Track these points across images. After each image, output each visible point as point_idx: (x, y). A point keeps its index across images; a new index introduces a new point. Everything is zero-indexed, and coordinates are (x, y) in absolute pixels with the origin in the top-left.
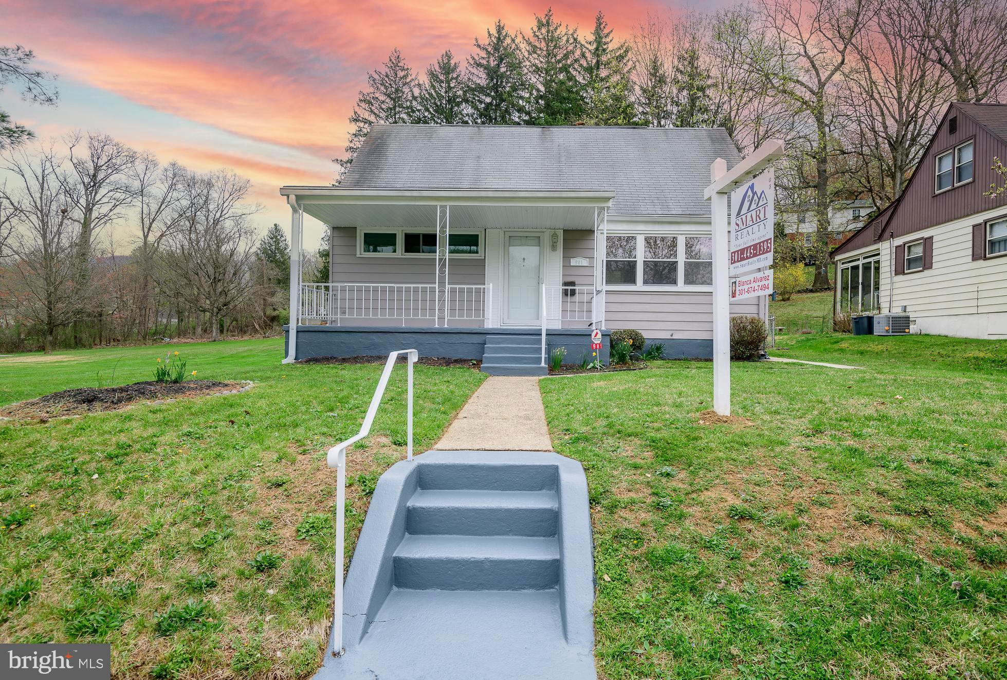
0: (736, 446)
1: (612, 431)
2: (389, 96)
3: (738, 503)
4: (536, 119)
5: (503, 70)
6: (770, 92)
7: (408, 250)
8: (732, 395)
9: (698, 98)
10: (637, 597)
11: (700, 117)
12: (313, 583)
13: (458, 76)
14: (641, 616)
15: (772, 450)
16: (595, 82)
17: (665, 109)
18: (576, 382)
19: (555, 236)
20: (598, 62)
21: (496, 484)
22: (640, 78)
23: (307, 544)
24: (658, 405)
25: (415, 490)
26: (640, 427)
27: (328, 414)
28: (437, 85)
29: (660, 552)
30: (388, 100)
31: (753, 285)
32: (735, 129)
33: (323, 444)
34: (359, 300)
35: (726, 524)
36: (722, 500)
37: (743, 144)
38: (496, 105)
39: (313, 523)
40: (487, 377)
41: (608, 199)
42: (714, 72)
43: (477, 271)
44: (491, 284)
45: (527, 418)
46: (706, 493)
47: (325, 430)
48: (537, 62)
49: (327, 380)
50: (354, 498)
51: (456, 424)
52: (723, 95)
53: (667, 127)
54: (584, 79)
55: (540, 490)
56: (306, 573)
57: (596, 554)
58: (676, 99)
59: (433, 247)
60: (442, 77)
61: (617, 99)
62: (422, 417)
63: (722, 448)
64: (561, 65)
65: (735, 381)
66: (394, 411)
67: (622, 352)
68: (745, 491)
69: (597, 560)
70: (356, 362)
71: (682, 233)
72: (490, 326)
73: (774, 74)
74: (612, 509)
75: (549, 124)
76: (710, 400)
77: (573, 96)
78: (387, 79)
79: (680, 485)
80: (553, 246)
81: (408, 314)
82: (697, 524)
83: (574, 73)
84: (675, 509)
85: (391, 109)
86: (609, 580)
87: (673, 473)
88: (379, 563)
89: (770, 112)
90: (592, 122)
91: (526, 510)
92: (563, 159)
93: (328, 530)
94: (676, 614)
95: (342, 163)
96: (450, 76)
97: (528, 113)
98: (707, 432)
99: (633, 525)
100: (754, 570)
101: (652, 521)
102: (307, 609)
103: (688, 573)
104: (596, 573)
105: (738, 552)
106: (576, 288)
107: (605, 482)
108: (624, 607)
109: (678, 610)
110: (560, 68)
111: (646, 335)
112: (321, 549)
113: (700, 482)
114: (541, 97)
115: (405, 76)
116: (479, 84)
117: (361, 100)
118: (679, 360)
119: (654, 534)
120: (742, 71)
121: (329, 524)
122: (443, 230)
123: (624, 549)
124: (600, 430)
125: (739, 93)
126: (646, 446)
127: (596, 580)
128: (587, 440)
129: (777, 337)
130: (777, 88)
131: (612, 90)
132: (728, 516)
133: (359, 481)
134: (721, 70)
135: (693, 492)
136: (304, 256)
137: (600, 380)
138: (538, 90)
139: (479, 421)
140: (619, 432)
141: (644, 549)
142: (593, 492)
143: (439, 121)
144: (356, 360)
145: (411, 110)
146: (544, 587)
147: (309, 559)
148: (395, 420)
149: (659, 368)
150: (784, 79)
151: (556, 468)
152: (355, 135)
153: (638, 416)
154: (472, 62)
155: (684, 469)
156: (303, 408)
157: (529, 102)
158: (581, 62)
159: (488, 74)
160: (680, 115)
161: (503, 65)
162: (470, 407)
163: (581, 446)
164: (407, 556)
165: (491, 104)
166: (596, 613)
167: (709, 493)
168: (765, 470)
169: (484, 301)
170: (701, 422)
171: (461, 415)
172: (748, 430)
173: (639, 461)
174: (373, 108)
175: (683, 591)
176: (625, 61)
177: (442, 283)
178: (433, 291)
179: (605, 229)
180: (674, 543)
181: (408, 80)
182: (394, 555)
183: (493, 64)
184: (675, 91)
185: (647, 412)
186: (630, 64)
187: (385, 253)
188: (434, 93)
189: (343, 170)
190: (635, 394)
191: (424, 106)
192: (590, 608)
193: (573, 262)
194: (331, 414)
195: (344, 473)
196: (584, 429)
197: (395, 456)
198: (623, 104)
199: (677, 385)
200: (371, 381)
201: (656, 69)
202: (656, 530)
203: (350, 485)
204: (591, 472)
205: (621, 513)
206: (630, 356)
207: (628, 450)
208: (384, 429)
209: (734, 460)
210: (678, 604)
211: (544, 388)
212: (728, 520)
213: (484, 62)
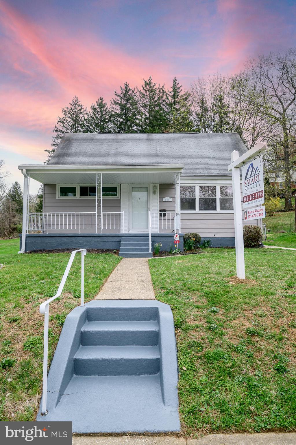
0: (249, 296)
1: (185, 288)
2: (72, 119)
3: (251, 326)
4: (145, 129)
5: (128, 106)
6: (260, 114)
7: (82, 195)
8: (246, 267)
9: (224, 118)
10: (201, 379)
11: (226, 127)
12: (31, 375)
13: (106, 109)
14: (202, 389)
15: (267, 298)
16: (173, 111)
17: (208, 123)
18: (167, 261)
19: (155, 187)
20: (174, 101)
21: (126, 318)
22: (195, 109)
23: (29, 353)
24: (208, 273)
25: (85, 321)
26: (199, 286)
27: (41, 281)
28: (96, 113)
29: (212, 354)
30: (72, 121)
31: (255, 213)
32: (243, 132)
33: (38, 298)
34: (58, 220)
35: (245, 338)
36: (243, 325)
37: (247, 140)
38: (125, 123)
39: (32, 341)
40: (122, 259)
41: (181, 169)
42: (231, 105)
43: (117, 205)
44: (124, 212)
45: (142, 281)
46: (234, 321)
47: (39, 290)
48: (145, 102)
49: (41, 262)
50: (54, 327)
51: (106, 285)
52: (236, 116)
53: (209, 132)
54: (168, 109)
55: (149, 320)
56: (28, 369)
57: (178, 355)
58: (213, 118)
59: (94, 193)
60: (98, 110)
61: (184, 119)
62: (89, 282)
63: (242, 297)
64: (156, 103)
65: (247, 259)
66: (74, 279)
67: (190, 245)
68: (254, 320)
69: (179, 358)
70: (56, 252)
71: (218, 184)
72: (123, 233)
73: (261, 105)
74: (186, 330)
75: (151, 132)
76: (234, 270)
77: (162, 118)
78: (71, 111)
79: (221, 317)
80: (154, 192)
81: (82, 227)
82: (230, 338)
83: (163, 107)
84: (219, 330)
85: (73, 125)
86: (186, 369)
87: (217, 310)
88: (66, 362)
89: (260, 124)
90: (172, 130)
91: (142, 332)
92: (158, 149)
93: (40, 345)
94: (221, 388)
95: (49, 152)
96: (103, 109)
97: (141, 126)
98: (233, 288)
99: (197, 339)
100: (261, 363)
101: (207, 337)
102: (28, 389)
103: (227, 365)
104: (179, 366)
105: (252, 353)
106: (166, 213)
107: (182, 316)
108: (194, 385)
109: (222, 386)
110: (156, 105)
111: (201, 235)
112: (36, 355)
113: (231, 315)
114: (147, 119)
115: (80, 109)
116: (117, 113)
117: (59, 121)
118: (219, 248)
119: (208, 344)
120: (245, 104)
121: (40, 341)
122: (99, 186)
123: (193, 352)
124: (179, 288)
125: (244, 115)
126: (203, 296)
127: (179, 370)
128: (173, 293)
129: (267, 235)
130: (263, 112)
131: (182, 115)
132: (246, 334)
133: (56, 318)
134: (235, 104)
135: (227, 321)
136: (30, 197)
137: (179, 259)
138: (146, 115)
139: (118, 283)
140: (189, 289)
141: (203, 352)
142: (176, 321)
143: (97, 131)
144: (56, 251)
145: (83, 126)
146: (152, 373)
147: (30, 361)
148: (75, 284)
149: (209, 252)
150: (266, 108)
151: (157, 309)
152: (56, 138)
153: (198, 279)
154: (113, 102)
155: (222, 308)
156: (28, 279)
157: (141, 121)
158: (166, 102)
159: (121, 108)
160: (215, 126)
161: (128, 103)
162: (114, 275)
163: (170, 296)
164: (81, 358)
165: (122, 122)
166: (179, 388)
167: (236, 321)
168: (264, 308)
169: (120, 220)
170: (231, 283)
171: (109, 280)
172: (255, 287)
173: (199, 304)
174: (65, 125)
175: (224, 375)
176: (188, 101)
177: (99, 211)
178: (94, 215)
179: (179, 183)
180: (219, 349)
181: (82, 111)
182: (74, 358)
183: (123, 103)
184: (213, 115)
185: (203, 277)
186: (190, 102)
187: (70, 197)
188: (95, 118)
189: (50, 155)
190: (196, 267)
191: (89, 123)
192: (176, 385)
193: (164, 200)
194: (42, 281)
195: (48, 314)
196: (171, 287)
197: (75, 304)
198: (188, 122)
199: (218, 262)
200: (63, 263)
201: (203, 104)
202: (209, 342)
203: (52, 320)
204: (175, 311)
205: (191, 333)
206: (194, 246)
207: (194, 298)
208: (69, 289)
209: (248, 303)
210: (222, 383)
211: (151, 264)
212: (246, 336)
213: (119, 102)
